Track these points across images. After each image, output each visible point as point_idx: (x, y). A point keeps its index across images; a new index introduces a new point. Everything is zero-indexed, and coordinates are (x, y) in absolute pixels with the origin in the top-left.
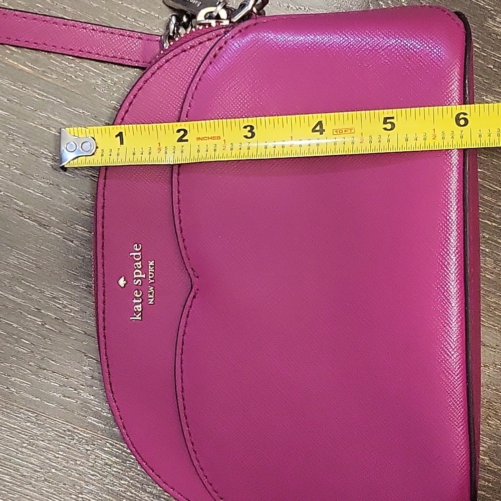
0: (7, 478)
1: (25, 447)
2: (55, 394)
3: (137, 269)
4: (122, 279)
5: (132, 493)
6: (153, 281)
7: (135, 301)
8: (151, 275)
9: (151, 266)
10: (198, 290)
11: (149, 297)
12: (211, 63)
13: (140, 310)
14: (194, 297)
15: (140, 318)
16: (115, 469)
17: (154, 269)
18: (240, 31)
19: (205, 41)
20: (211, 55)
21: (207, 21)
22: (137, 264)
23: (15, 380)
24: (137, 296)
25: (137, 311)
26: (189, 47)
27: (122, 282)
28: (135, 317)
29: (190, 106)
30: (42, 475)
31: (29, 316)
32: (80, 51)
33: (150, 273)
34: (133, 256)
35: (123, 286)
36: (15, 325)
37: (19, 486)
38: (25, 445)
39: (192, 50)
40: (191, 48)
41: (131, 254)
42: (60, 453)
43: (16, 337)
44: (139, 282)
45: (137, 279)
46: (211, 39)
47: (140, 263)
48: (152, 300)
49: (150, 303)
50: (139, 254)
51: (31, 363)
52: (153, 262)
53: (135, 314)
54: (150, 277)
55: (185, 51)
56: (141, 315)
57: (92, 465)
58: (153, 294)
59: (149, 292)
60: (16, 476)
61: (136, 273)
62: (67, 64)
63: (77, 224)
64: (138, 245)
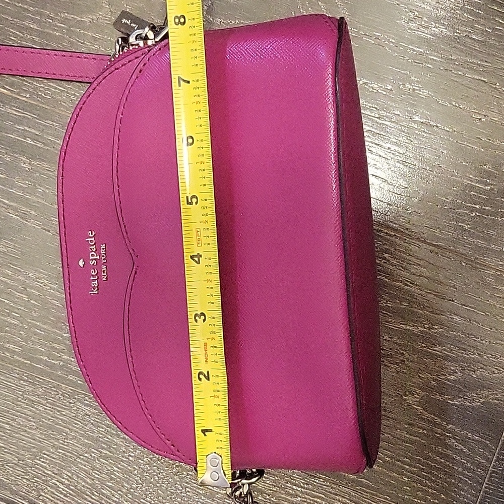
0: (7, 426)
1: (20, 401)
2: (42, 357)
3: (92, 251)
4: (82, 260)
5: (108, 438)
6: (105, 261)
7: (92, 278)
8: (103, 256)
9: (103, 249)
10: (138, 267)
11: (103, 274)
12: (137, 78)
13: (96, 286)
14: (136, 273)
15: (97, 292)
16: (93, 419)
17: (105, 251)
18: (160, 49)
19: (133, 59)
20: (137, 71)
21: (137, 42)
22: (92, 247)
23: (9, 346)
24: (93, 274)
25: (94, 286)
26: (121, 66)
27: (81, 263)
28: (93, 291)
29: (122, 115)
30: (34, 424)
31: (18, 294)
32: (47, 73)
33: (103, 255)
34: (88, 241)
35: (82, 266)
36: (7, 302)
37: (17, 433)
38: (20, 399)
39: (123, 67)
40: (122, 66)
41: (87, 240)
42: (48, 405)
43: (8, 311)
44: (94, 263)
45: (92, 260)
46: (138, 57)
47: (94, 247)
48: (105, 277)
49: (104, 279)
50: (93, 239)
51: (21, 332)
52: (104, 245)
53: (92, 289)
54: (103, 258)
55: (118, 69)
56: (98, 290)
57: (74, 415)
58: (106, 272)
59: (103, 270)
60: (14, 424)
61: (92, 255)
62: (38, 84)
63: (52, 217)
64: (92, 232)
